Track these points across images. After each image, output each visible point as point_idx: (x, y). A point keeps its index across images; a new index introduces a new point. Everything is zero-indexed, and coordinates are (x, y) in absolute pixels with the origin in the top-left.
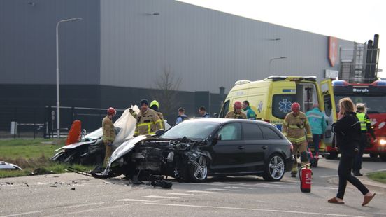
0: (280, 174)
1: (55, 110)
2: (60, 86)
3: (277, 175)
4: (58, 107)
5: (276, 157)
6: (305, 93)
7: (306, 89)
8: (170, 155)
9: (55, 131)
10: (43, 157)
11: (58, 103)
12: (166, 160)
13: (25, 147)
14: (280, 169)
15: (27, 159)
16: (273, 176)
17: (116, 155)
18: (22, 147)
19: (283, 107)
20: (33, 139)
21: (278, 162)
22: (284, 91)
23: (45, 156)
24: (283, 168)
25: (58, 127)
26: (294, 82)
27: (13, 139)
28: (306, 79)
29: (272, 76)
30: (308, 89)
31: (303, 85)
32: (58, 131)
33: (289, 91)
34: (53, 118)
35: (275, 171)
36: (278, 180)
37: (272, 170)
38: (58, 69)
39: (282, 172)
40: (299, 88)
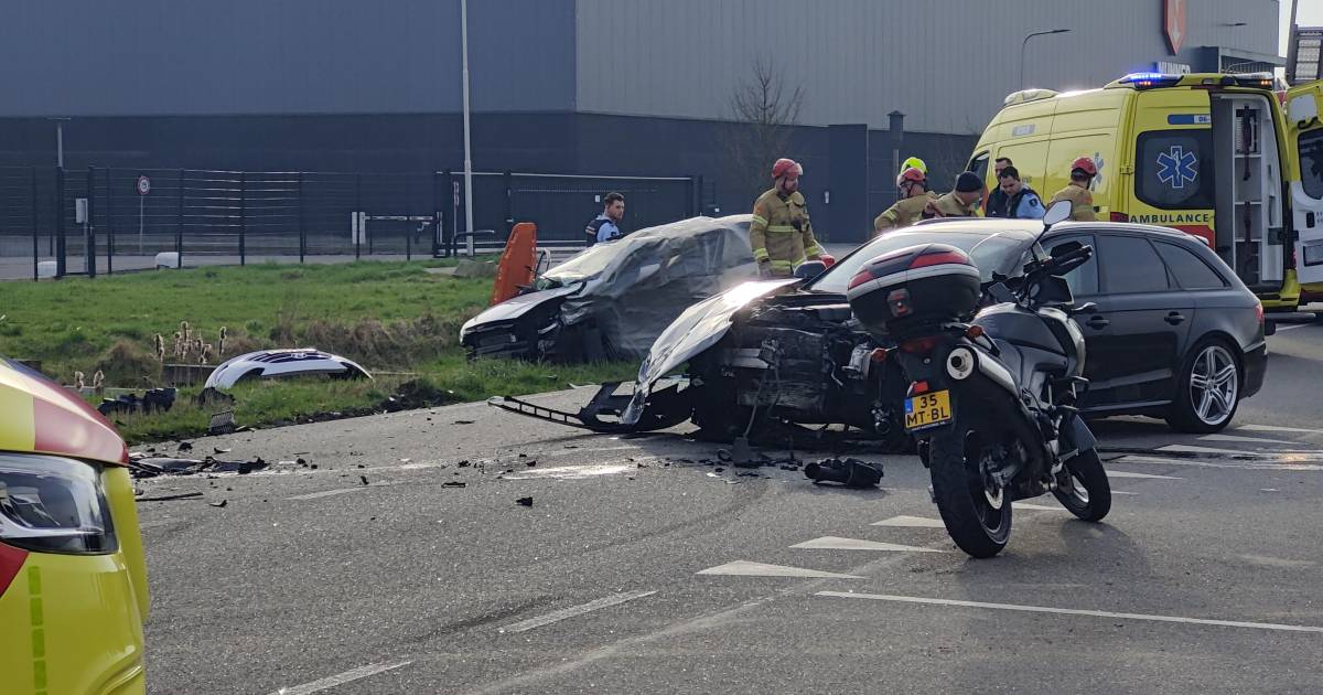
0: (1224, 405)
1: (462, 179)
2: (471, 115)
3: (1215, 409)
4: (468, 174)
5: (1211, 350)
6: (1236, 124)
7: (1239, 113)
8: (857, 357)
9: (464, 237)
10: (430, 319)
11: (468, 162)
12: (843, 375)
13: (380, 285)
14: (1224, 389)
15: (384, 325)
16: (1201, 414)
17: (665, 354)
18: (374, 285)
19: (1171, 171)
20: (404, 258)
21: (1220, 366)
22: (1172, 119)
23: (435, 316)
24: (1233, 387)
25: (470, 229)
26: (1204, 94)
27: (352, 259)
28: (1242, 82)
29: (1134, 76)
30: (1248, 115)
31: (1229, 102)
32: (470, 238)
33: (1189, 119)
34: (457, 201)
35: (1208, 398)
36: (1218, 429)
37: (1198, 393)
38: (465, 71)
39: (1230, 398)
40: (1218, 109)
